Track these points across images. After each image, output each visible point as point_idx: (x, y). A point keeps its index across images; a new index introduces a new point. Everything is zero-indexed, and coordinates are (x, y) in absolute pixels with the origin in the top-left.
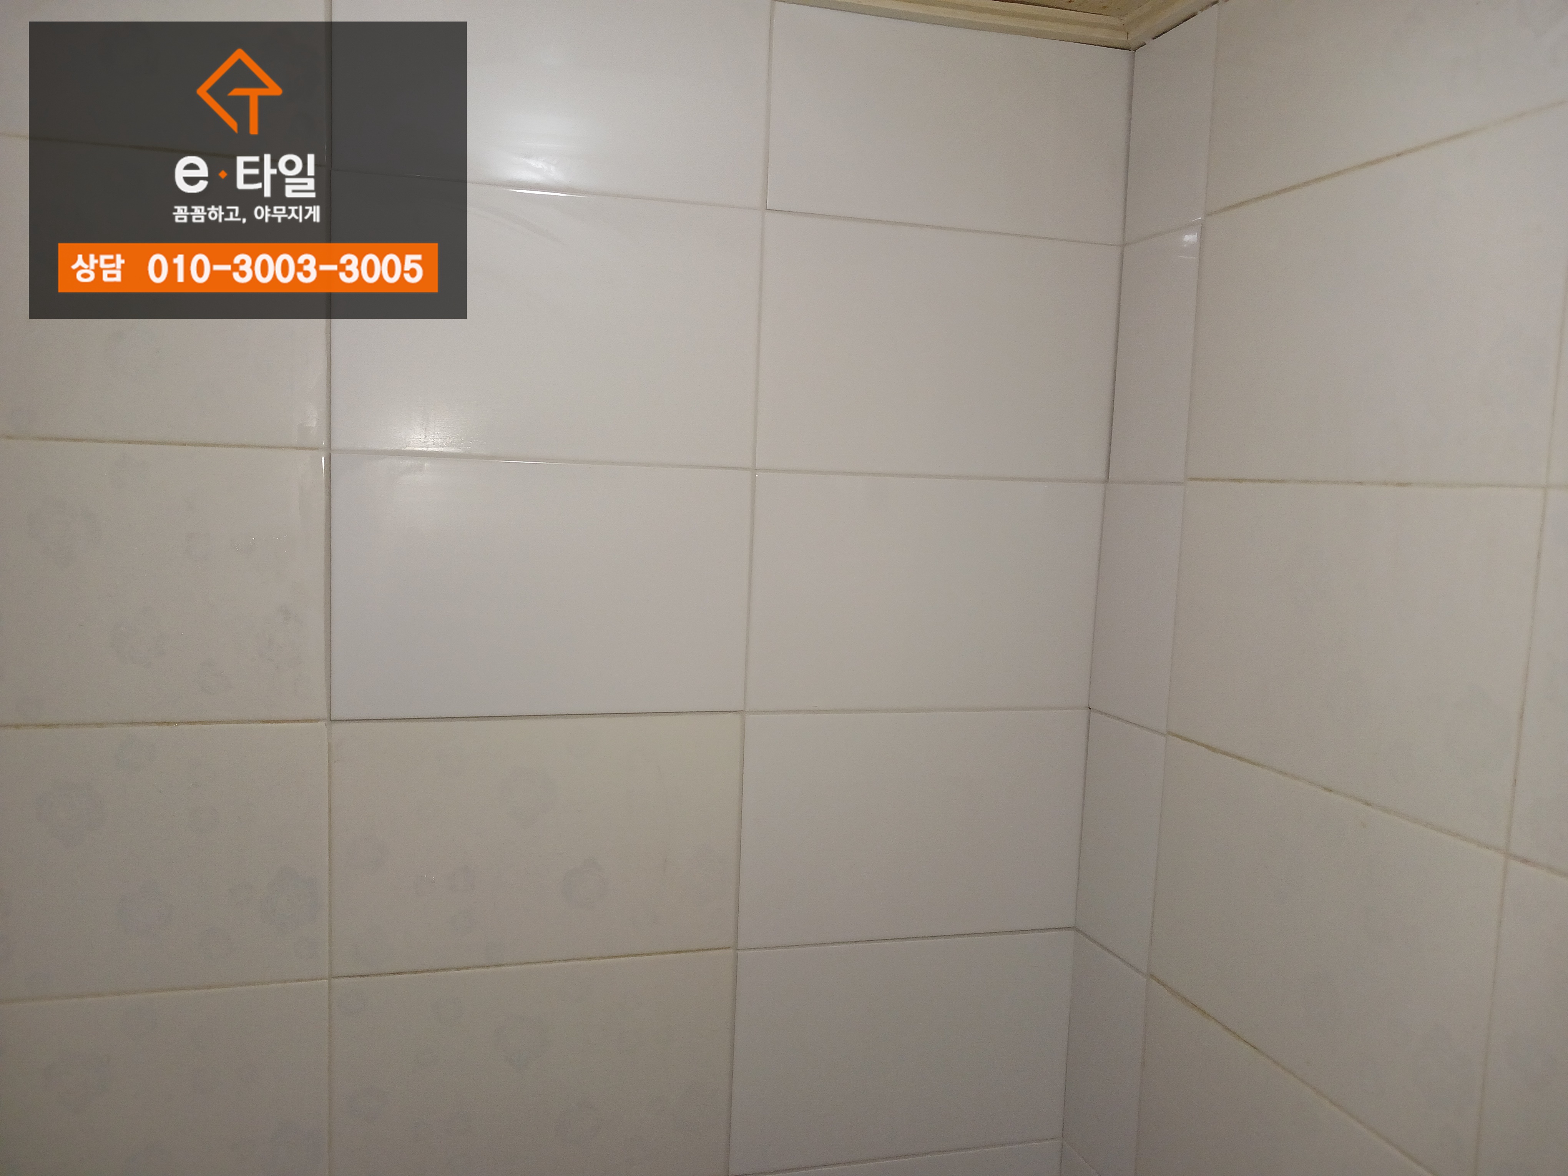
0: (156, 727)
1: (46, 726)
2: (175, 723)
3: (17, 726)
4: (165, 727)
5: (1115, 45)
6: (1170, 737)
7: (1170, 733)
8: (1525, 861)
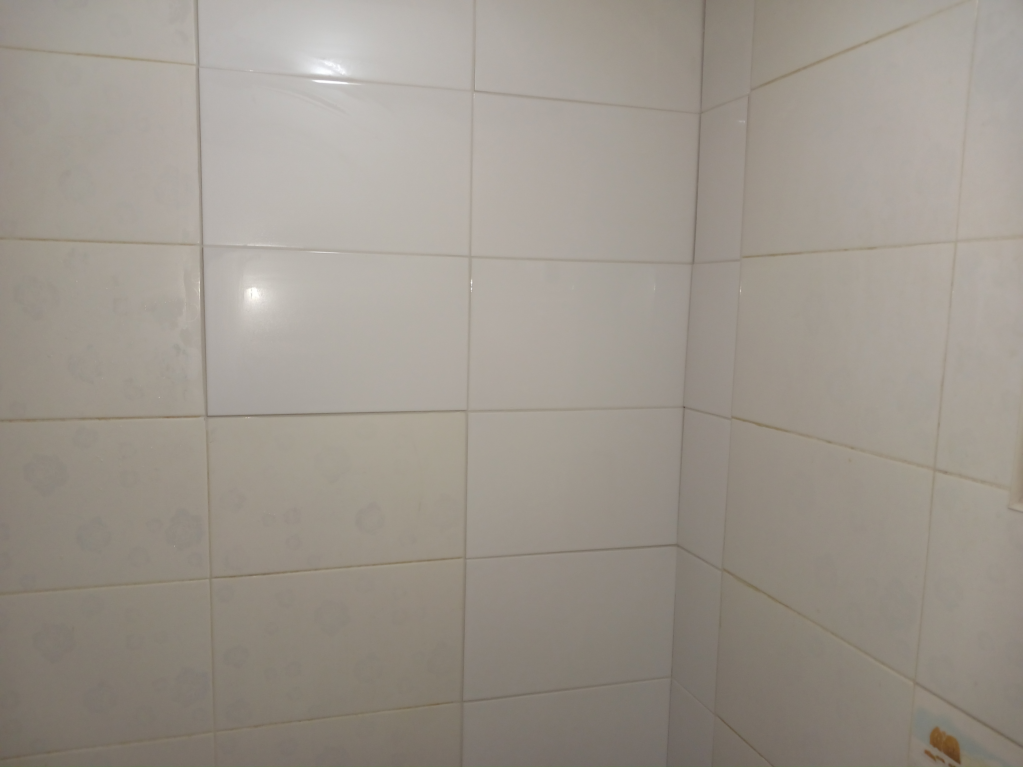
0: (98, 421)
1: (28, 420)
2: (110, 418)
3: (10, 421)
4: (103, 421)
6: (733, 420)
7: (733, 417)
8: (946, 473)
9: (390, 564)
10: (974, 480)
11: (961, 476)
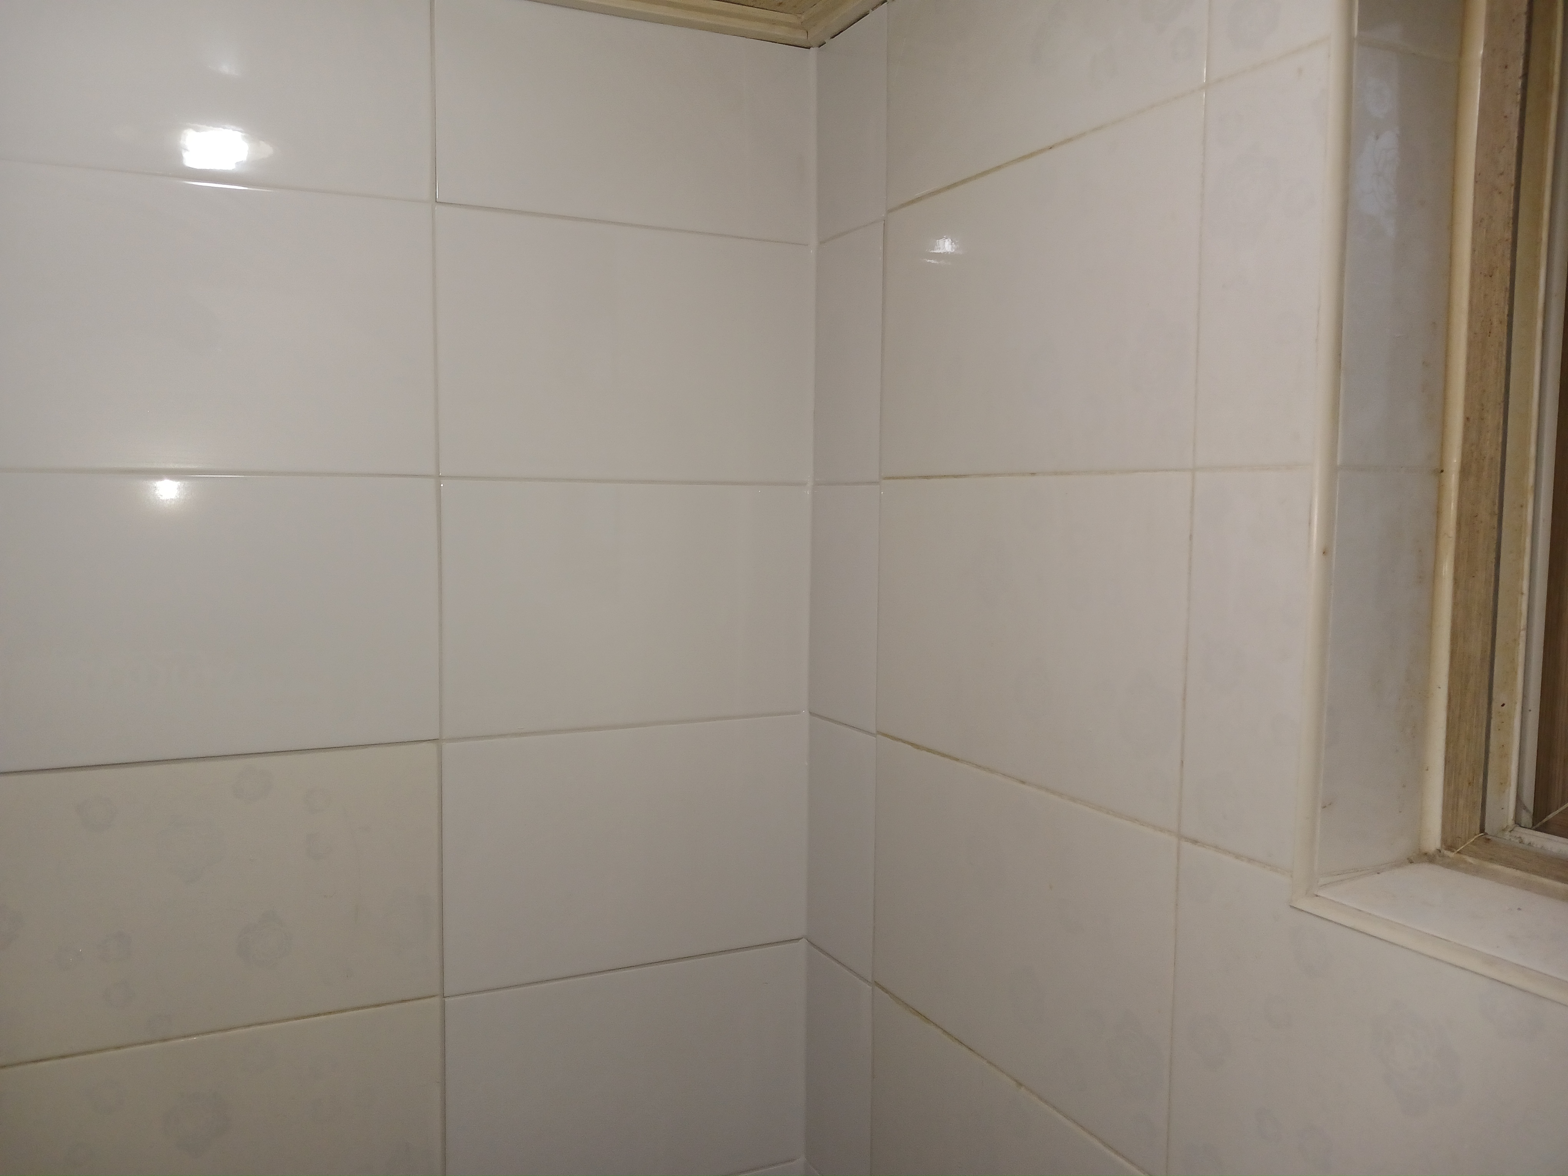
5: (796, 43)
6: (879, 736)
7: (879, 733)
8: (1195, 842)
9: (304, 1017)
10: (1238, 856)
11: (1216, 848)
